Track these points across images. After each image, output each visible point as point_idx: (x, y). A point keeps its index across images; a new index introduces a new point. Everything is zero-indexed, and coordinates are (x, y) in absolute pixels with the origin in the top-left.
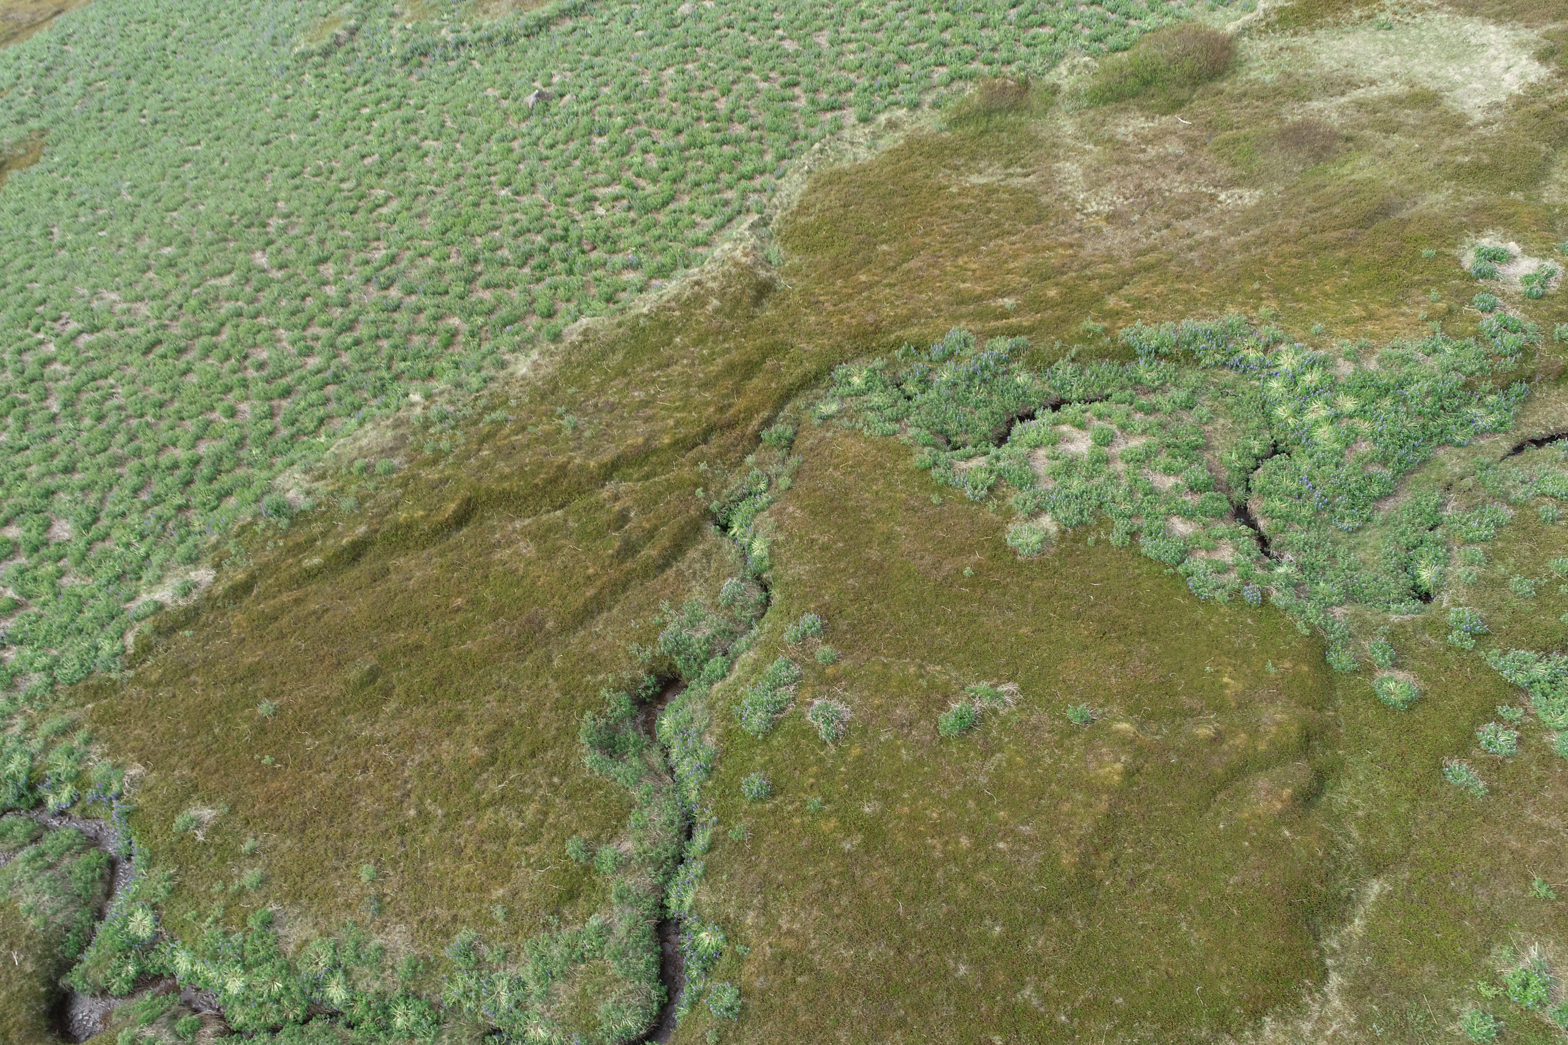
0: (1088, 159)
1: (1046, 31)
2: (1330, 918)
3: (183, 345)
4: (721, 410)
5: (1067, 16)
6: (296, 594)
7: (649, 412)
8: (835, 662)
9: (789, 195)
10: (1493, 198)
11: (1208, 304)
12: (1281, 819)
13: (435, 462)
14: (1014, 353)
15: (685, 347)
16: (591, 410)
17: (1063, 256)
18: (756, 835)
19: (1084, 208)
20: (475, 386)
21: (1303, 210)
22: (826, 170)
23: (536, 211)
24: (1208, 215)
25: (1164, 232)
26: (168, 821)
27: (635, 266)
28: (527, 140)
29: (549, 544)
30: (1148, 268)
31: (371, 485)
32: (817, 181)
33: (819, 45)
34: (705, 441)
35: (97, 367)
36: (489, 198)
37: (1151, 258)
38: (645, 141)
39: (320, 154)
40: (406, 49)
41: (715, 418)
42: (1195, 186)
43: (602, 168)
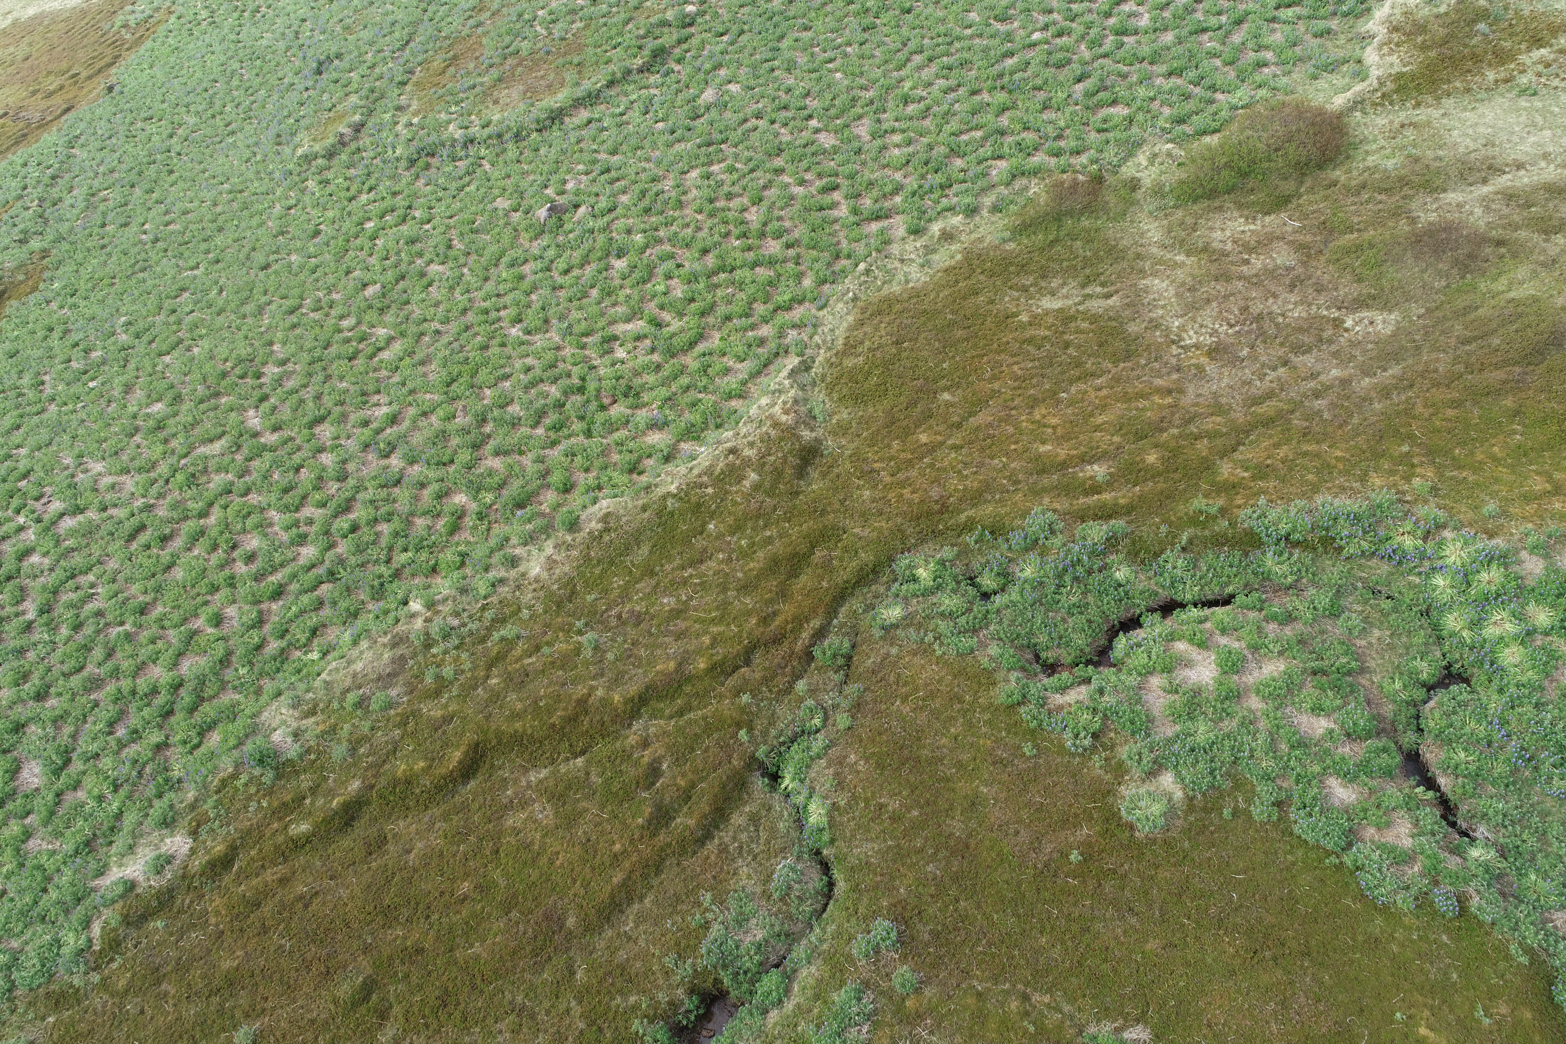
0: (1180, 274)
1: (1120, 111)
3: (167, 531)
4: (765, 620)
5: (1142, 92)
6: (281, 870)
7: (681, 624)
8: (916, 991)
9: (832, 330)
11: (1346, 473)
13: (437, 693)
14: (1112, 543)
15: (720, 536)
16: (614, 622)
17: (1161, 407)
19: (1181, 339)
20: (483, 592)
21: (1453, 341)
22: (874, 296)
23: (550, 355)
24: (1334, 348)
25: (1281, 370)
27: (660, 426)
28: (539, 265)
29: (568, 807)
30: (1268, 422)
31: (366, 725)
32: (863, 311)
33: (859, 137)
34: (748, 663)
35: (77, 560)
36: (498, 340)
37: (1268, 408)
38: (668, 265)
39: (320, 283)
40: (412, 149)
41: (757, 632)
42: (1314, 308)
43: (621, 299)
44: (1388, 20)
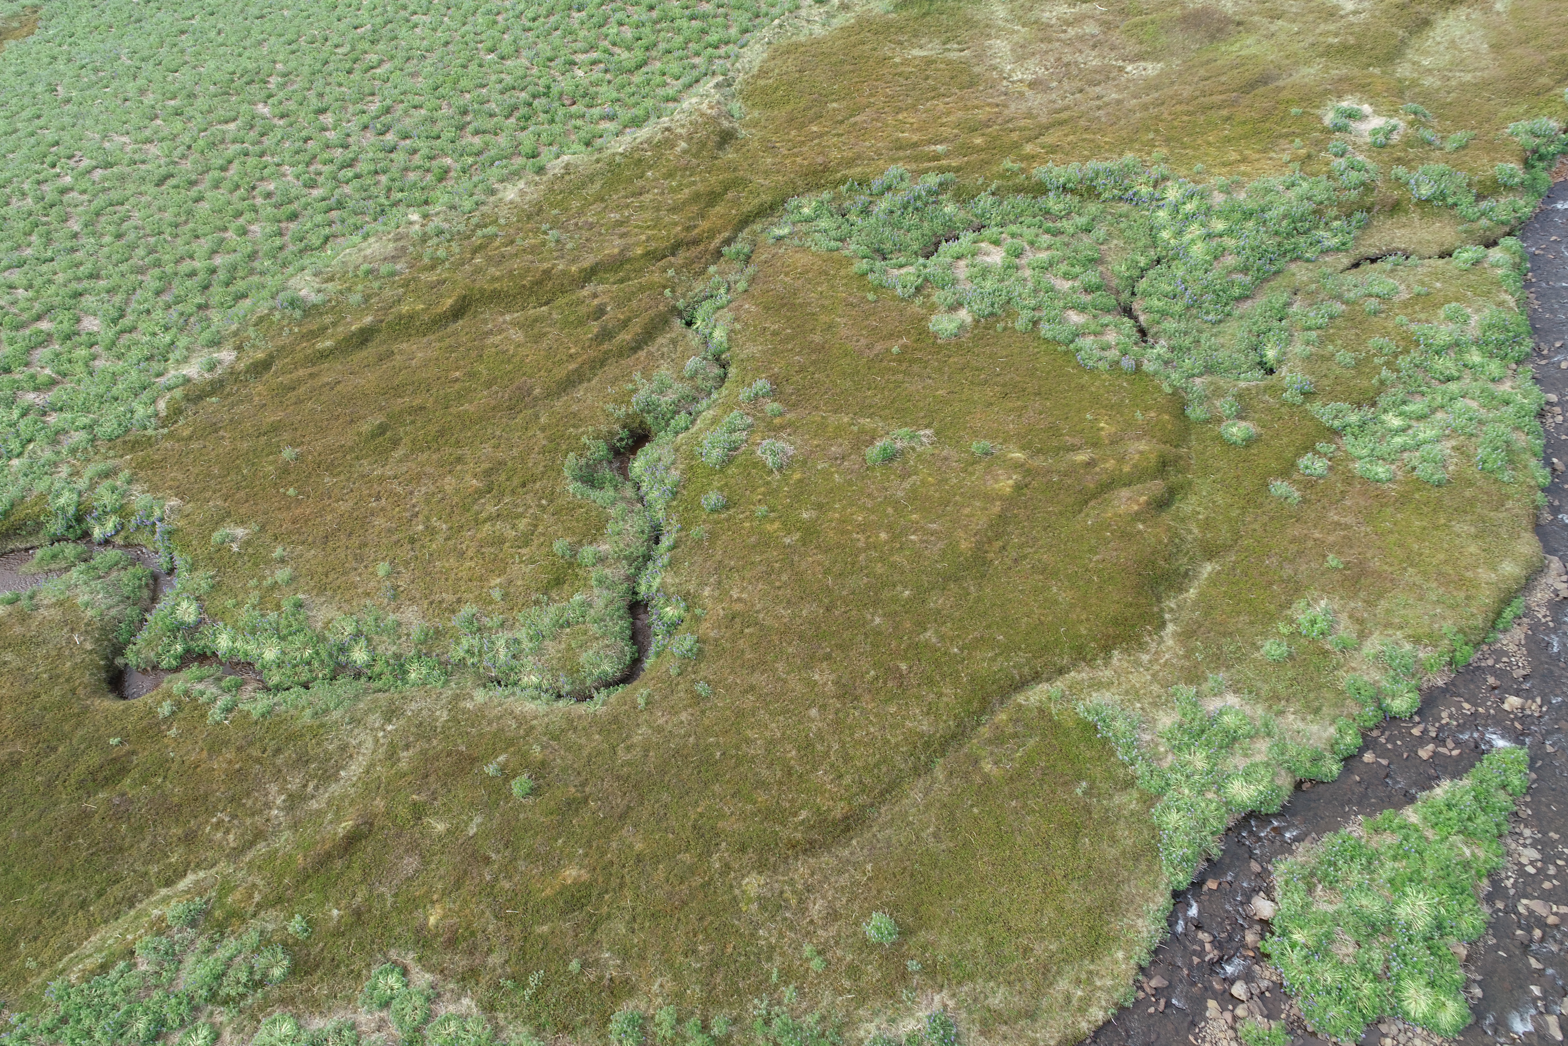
0: (1016, 38)
2: (1171, 587)
3: (194, 177)
4: (688, 229)
6: (309, 370)
7: (623, 230)
8: (781, 414)
9: (750, 62)
10: (1356, 72)
12: (1137, 517)
13: (433, 268)
14: (943, 186)
15: (656, 179)
16: (572, 228)
17: (989, 113)
18: (713, 536)
19: (1011, 77)
20: (468, 209)
21: (1196, 79)
23: (521, 72)
24: (1115, 82)
26: (205, 538)
27: (612, 118)
28: (511, 13)
29: (536, 331)
30: (1061, 123)
31: (376, 285)
32: (776, 51)
34: (673, 254)
35: (114, 195)
36: (476, 61)
37: (1064, 115)
38: (619, 15)
41: (682, 235)
42: (1107, 59)
43: (580, 37)
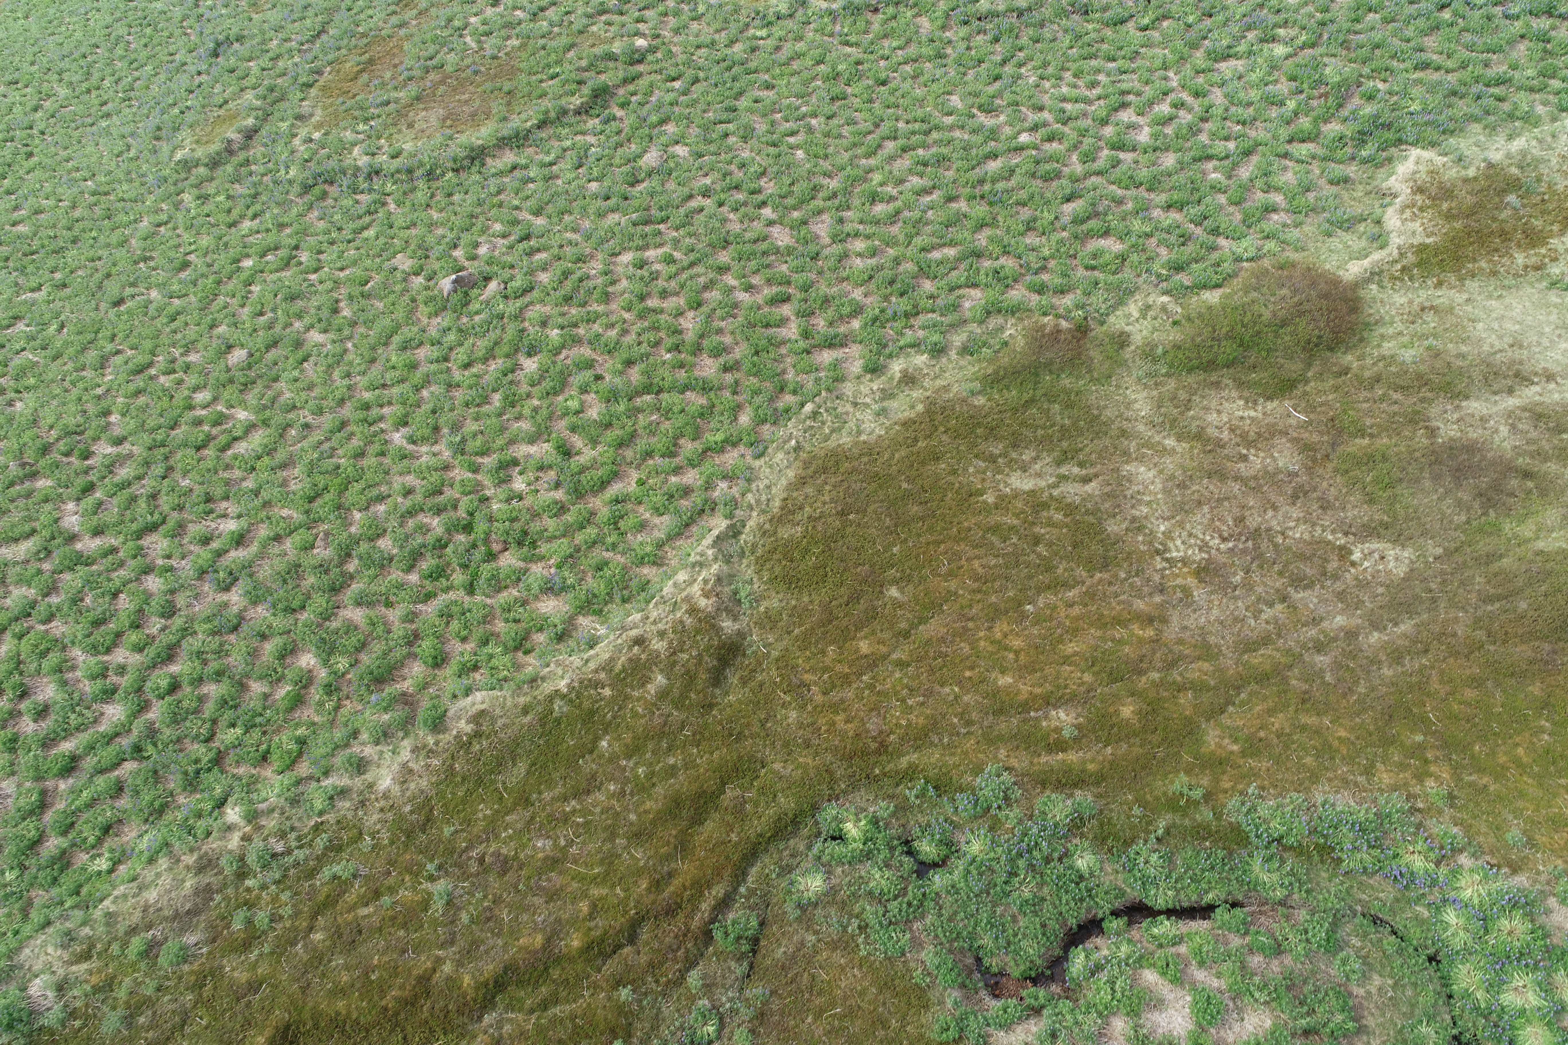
0: (1169, 463)
4: (657, 885)
7: (556, 879)
9: (768, 487)
11: (1350, 760)
13: (246, 946)
14: (1076, 824)
15: (613, 759)
16: (474, 867)
17: (1141, 641)
20: (318, 805)
21: (1473, 598)
23: (435, 477)
25: (1279, 607)
27: (556, 590)
28: (436, 351)
30: (1260, 678)
31: (151, 983)
32: (806, 465)
33: (818, 237)
34: (632, 940)
36: (376, 447)
37: (1263, 658)
38: (585, 374)
39: (179, 336)
40: (307, 173)
41: (647, 900)
42: (1319, 529)
43: (527, 411)
44: (1412, 178)
